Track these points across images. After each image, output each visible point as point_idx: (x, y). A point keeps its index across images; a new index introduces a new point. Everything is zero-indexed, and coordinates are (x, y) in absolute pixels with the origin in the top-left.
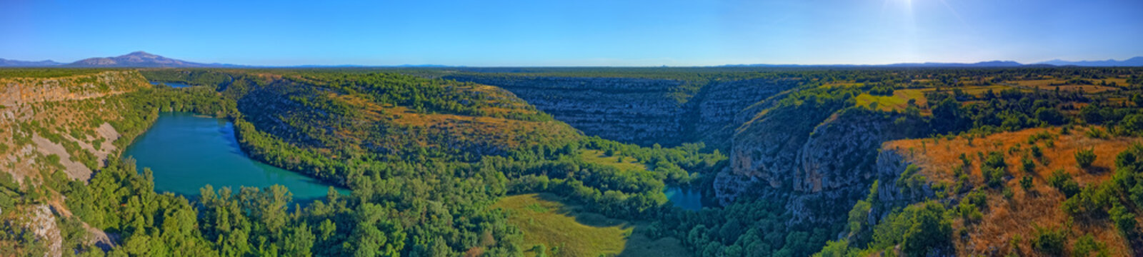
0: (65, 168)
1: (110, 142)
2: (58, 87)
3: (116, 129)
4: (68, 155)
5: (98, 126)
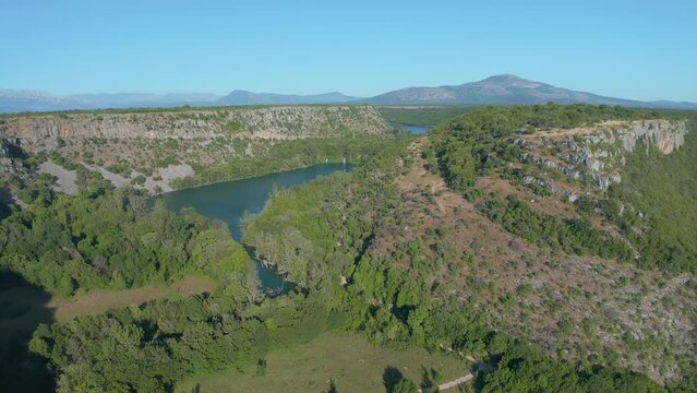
1: (168, 182)
5: (166, 166)
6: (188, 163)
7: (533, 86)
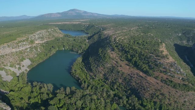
0: (3, 78)
1: (26, 67)
2: (7, 48)
3: (31, 61)
4: (6, 74)
5: (23, 61)
6: (27, 58)
7: (82, 12)
